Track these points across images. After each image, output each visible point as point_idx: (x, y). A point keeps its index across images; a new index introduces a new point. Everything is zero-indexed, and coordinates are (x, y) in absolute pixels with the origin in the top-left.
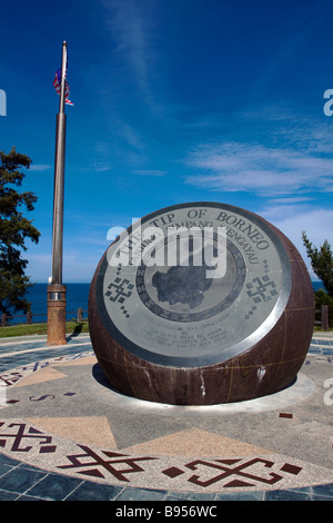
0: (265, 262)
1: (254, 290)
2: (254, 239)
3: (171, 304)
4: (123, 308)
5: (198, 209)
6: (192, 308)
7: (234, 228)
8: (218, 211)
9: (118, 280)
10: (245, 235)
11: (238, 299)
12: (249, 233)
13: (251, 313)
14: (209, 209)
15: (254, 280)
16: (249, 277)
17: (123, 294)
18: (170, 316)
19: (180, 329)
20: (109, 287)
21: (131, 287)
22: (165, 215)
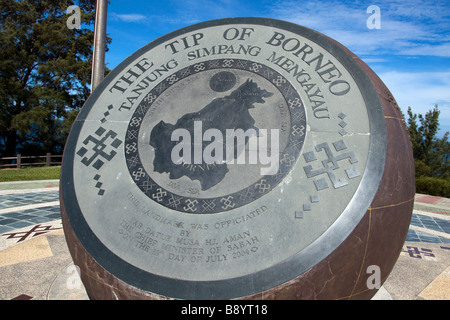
0: (341, 116)
1: (316, 166)
2: (326, 77)
3: (172, 177)
4: (97, 177)
5: (239, 27)
6: (205, 187)
7: (293, 58)
8: (271, 31)
9: (100, 131)
10: (311, 69)
11: (287, 180)
12: (318, 67)
13: (306, 209)
14: (257, 27)
15: (319, 148)
16: (311, 141)
17: (103, 155)
18: (167, 200)
19: (179, 225)
20: (86, 142)
21: (116, 144)
22: (189, 36)
